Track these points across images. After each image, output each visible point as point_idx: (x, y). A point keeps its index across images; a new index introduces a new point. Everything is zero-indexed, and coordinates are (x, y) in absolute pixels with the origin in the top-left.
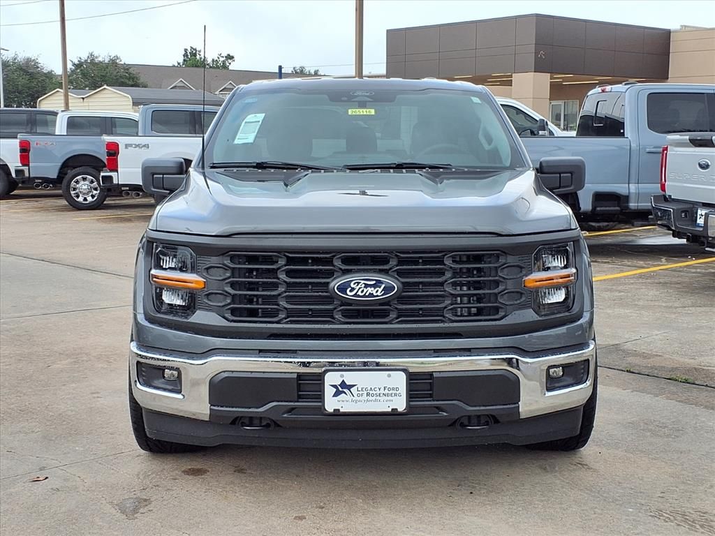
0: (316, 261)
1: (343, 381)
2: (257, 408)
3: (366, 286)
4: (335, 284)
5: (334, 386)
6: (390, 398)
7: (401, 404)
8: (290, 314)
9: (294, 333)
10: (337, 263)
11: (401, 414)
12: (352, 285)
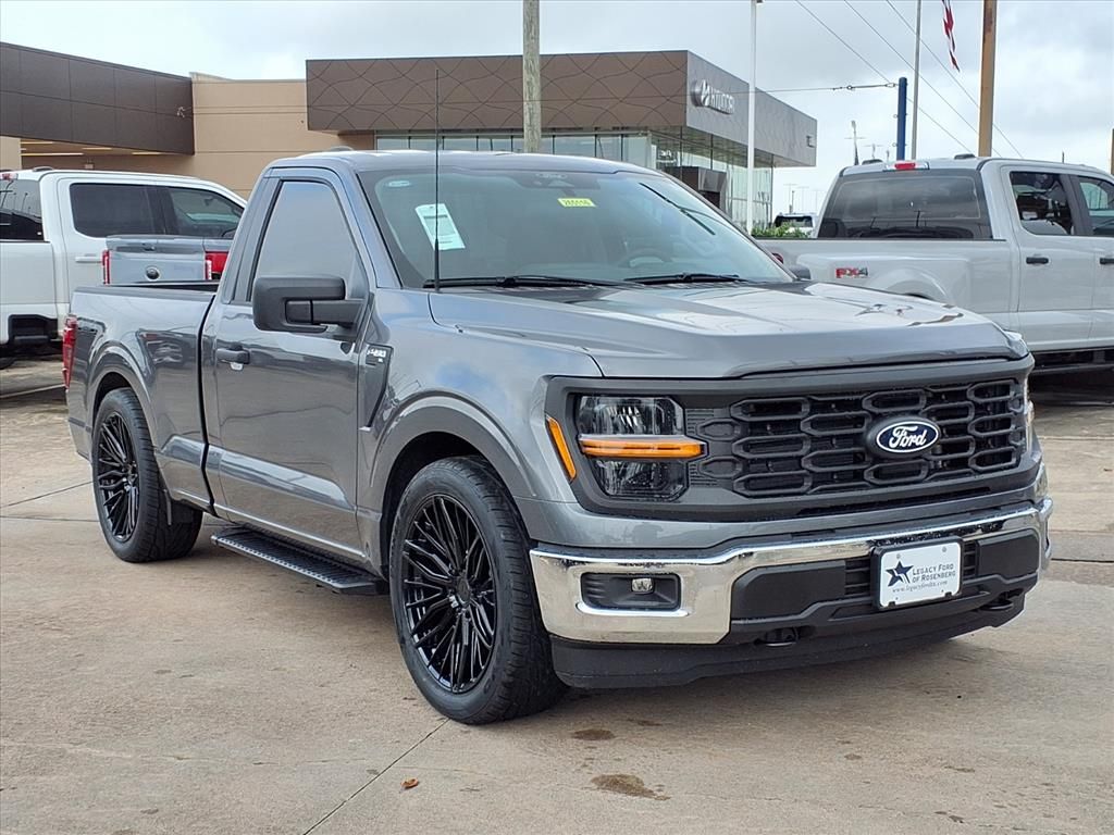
0: (842, 406)
1: (900, 564)
2: (796, 614)
3: (909, 433)
4: (875, 434)
5: (891, 571)
6: (944, 579)
7: (953, 585)
8: (819, 480)
9: (829, 505)
10: (867, 405)
11: (955, 598)
12: (895, 434)
